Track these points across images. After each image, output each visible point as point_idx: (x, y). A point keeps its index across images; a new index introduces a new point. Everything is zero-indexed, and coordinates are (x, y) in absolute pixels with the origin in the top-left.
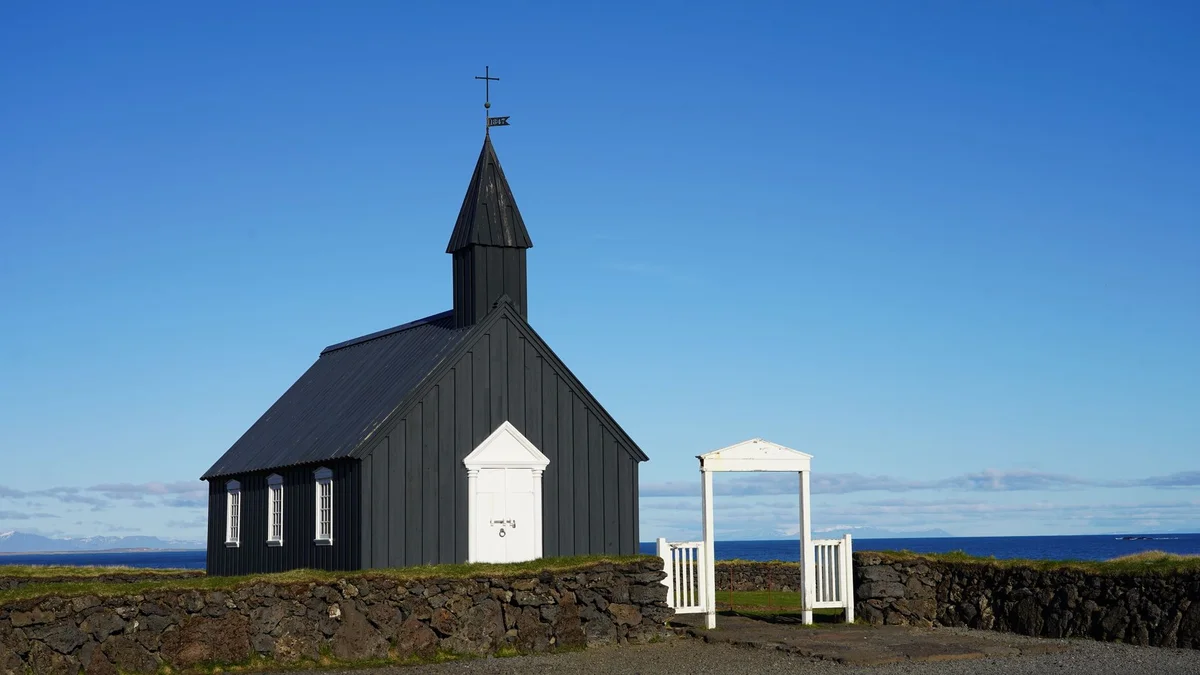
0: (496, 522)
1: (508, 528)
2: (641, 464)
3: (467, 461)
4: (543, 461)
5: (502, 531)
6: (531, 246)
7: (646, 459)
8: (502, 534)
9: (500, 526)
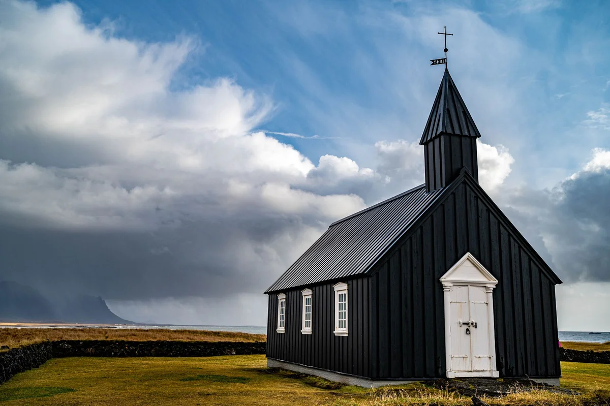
0: (464, 324)
1: (472, 329)
2: (557, 286)
3: (442, 279)
4: (493, 282)
5: (467, 330)
6: (479, 136)
7: (560, 282)
8: (468, 333)
9: (466, 327)
